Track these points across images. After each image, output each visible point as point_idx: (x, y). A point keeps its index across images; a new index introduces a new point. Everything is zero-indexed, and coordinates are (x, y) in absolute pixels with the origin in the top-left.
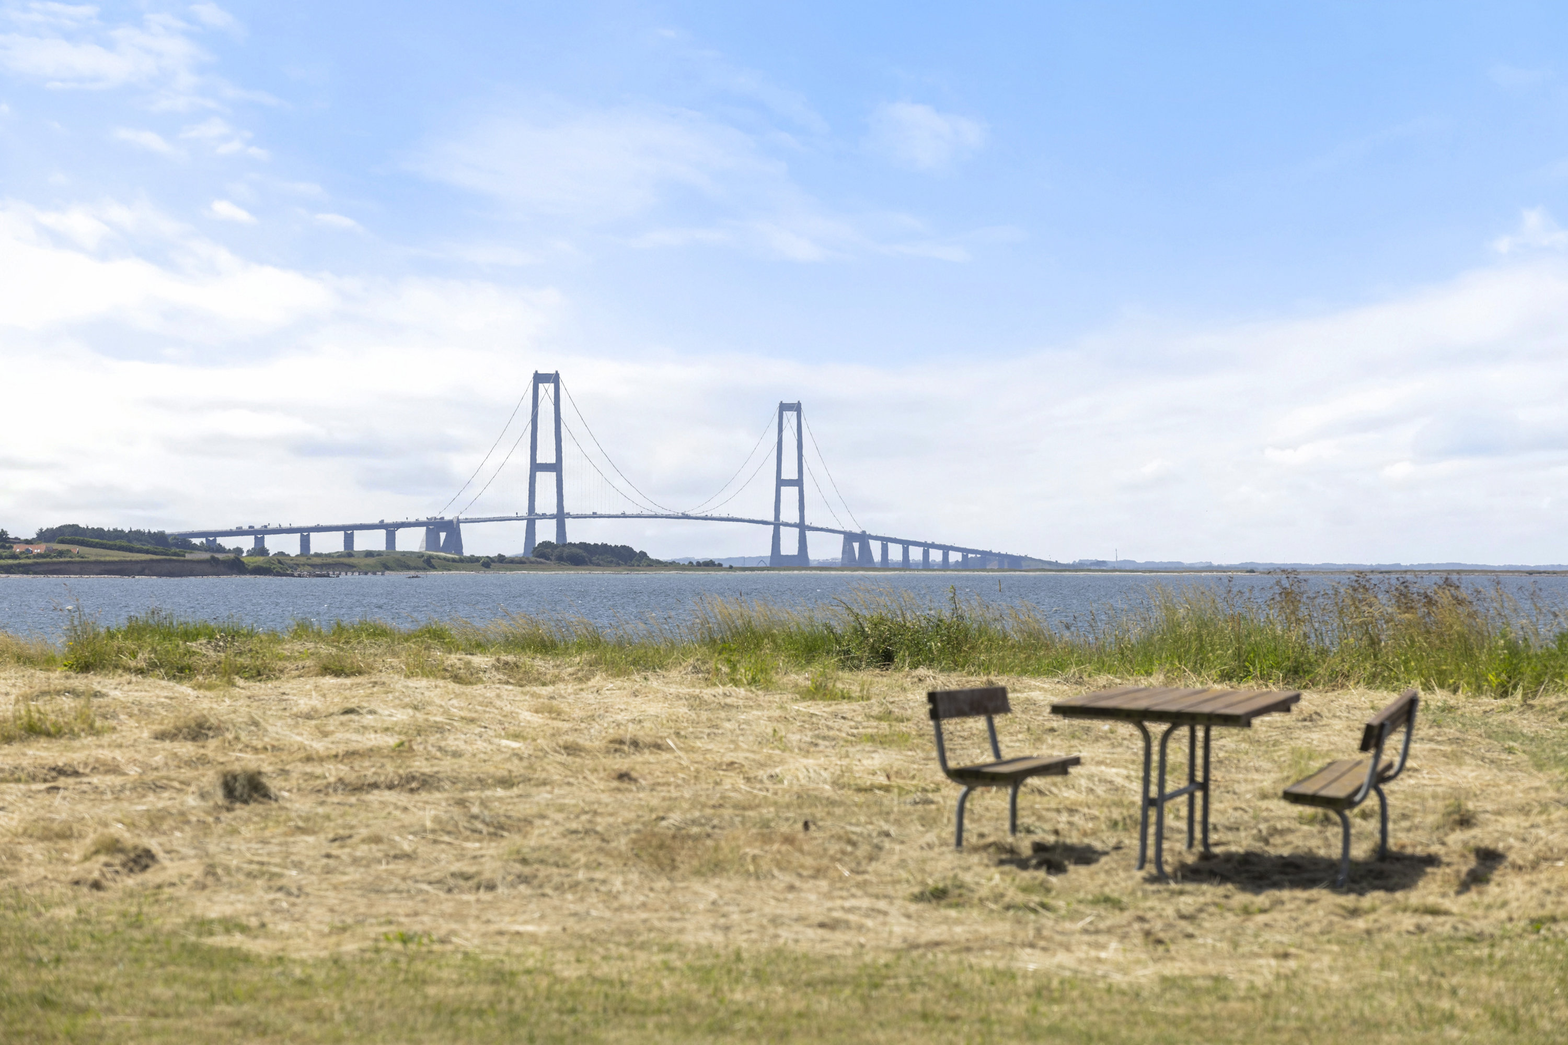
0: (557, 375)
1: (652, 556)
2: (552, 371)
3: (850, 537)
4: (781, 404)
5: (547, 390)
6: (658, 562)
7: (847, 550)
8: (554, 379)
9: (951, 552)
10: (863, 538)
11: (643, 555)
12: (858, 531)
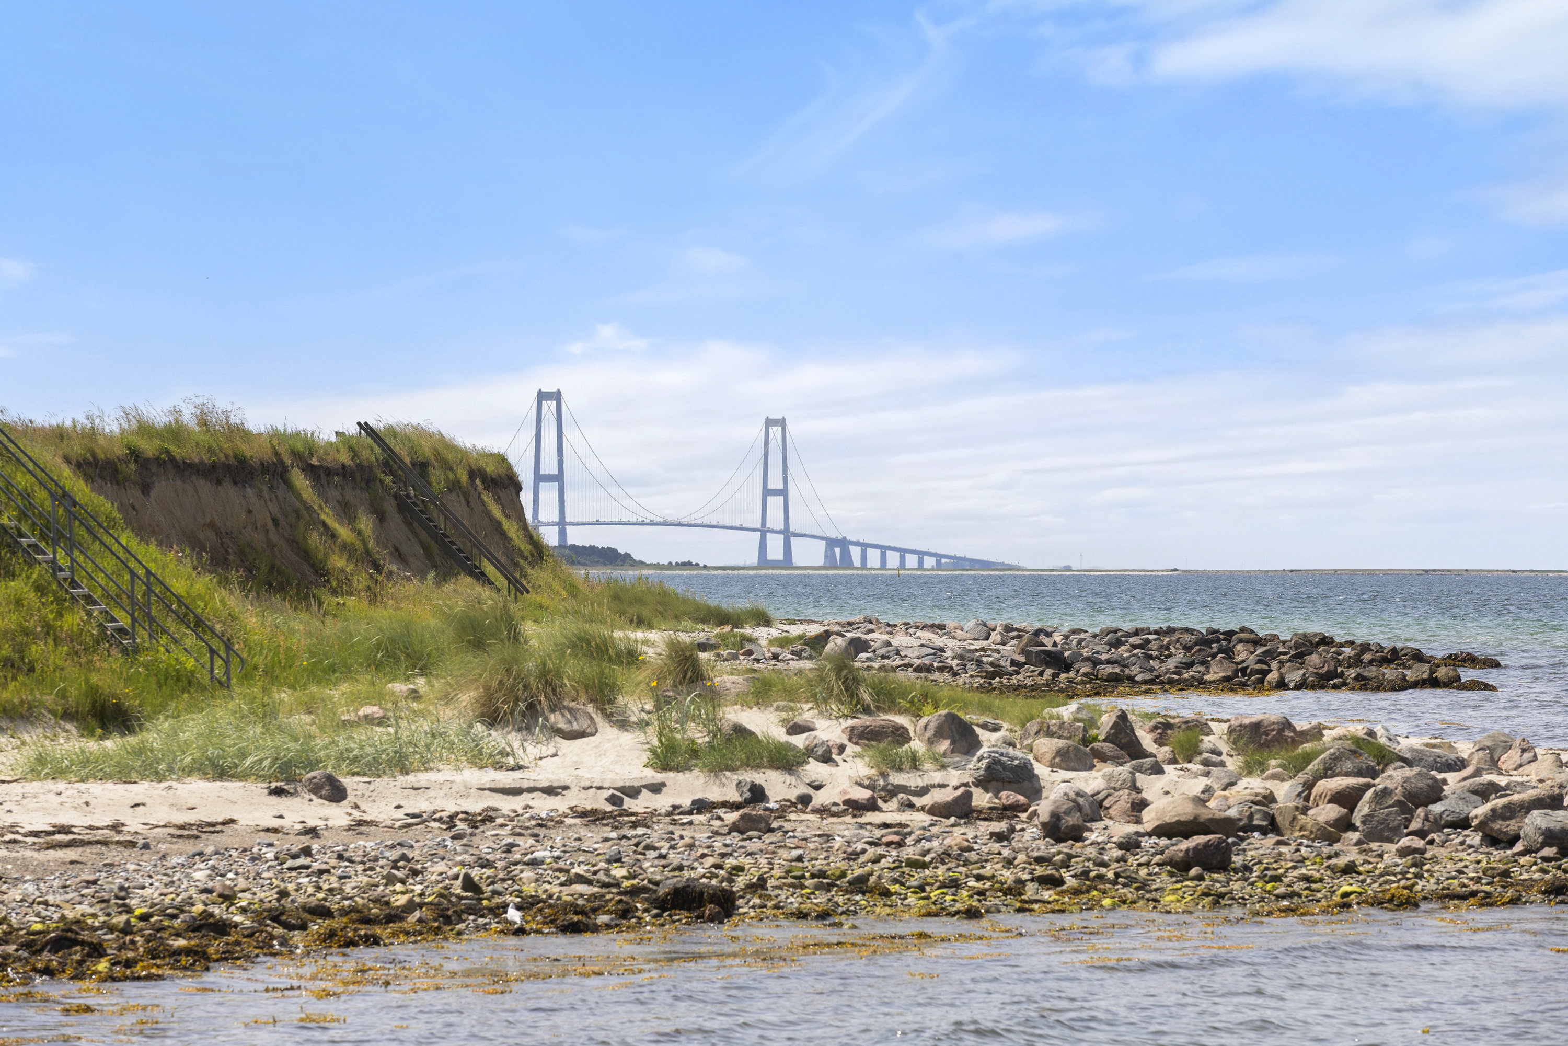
0: (559, 392)
1: (637, 557)
2: (555, 390)
3: (831, 543)
4: (767, 419)
5: (549, 406)
6: (641, 563)
7: (829, 554)
8: (557, 396)
9: (925, 557)
10: (843, 544)
11: (628, 556)
12: (840, 537)
